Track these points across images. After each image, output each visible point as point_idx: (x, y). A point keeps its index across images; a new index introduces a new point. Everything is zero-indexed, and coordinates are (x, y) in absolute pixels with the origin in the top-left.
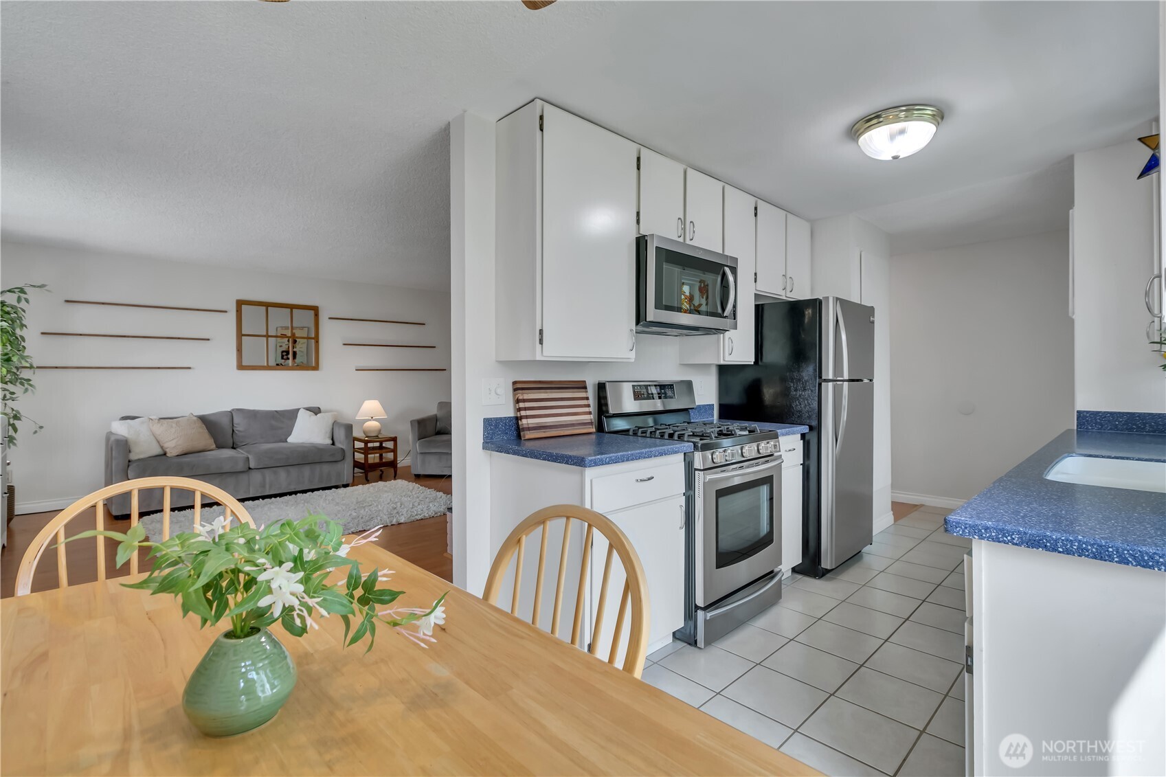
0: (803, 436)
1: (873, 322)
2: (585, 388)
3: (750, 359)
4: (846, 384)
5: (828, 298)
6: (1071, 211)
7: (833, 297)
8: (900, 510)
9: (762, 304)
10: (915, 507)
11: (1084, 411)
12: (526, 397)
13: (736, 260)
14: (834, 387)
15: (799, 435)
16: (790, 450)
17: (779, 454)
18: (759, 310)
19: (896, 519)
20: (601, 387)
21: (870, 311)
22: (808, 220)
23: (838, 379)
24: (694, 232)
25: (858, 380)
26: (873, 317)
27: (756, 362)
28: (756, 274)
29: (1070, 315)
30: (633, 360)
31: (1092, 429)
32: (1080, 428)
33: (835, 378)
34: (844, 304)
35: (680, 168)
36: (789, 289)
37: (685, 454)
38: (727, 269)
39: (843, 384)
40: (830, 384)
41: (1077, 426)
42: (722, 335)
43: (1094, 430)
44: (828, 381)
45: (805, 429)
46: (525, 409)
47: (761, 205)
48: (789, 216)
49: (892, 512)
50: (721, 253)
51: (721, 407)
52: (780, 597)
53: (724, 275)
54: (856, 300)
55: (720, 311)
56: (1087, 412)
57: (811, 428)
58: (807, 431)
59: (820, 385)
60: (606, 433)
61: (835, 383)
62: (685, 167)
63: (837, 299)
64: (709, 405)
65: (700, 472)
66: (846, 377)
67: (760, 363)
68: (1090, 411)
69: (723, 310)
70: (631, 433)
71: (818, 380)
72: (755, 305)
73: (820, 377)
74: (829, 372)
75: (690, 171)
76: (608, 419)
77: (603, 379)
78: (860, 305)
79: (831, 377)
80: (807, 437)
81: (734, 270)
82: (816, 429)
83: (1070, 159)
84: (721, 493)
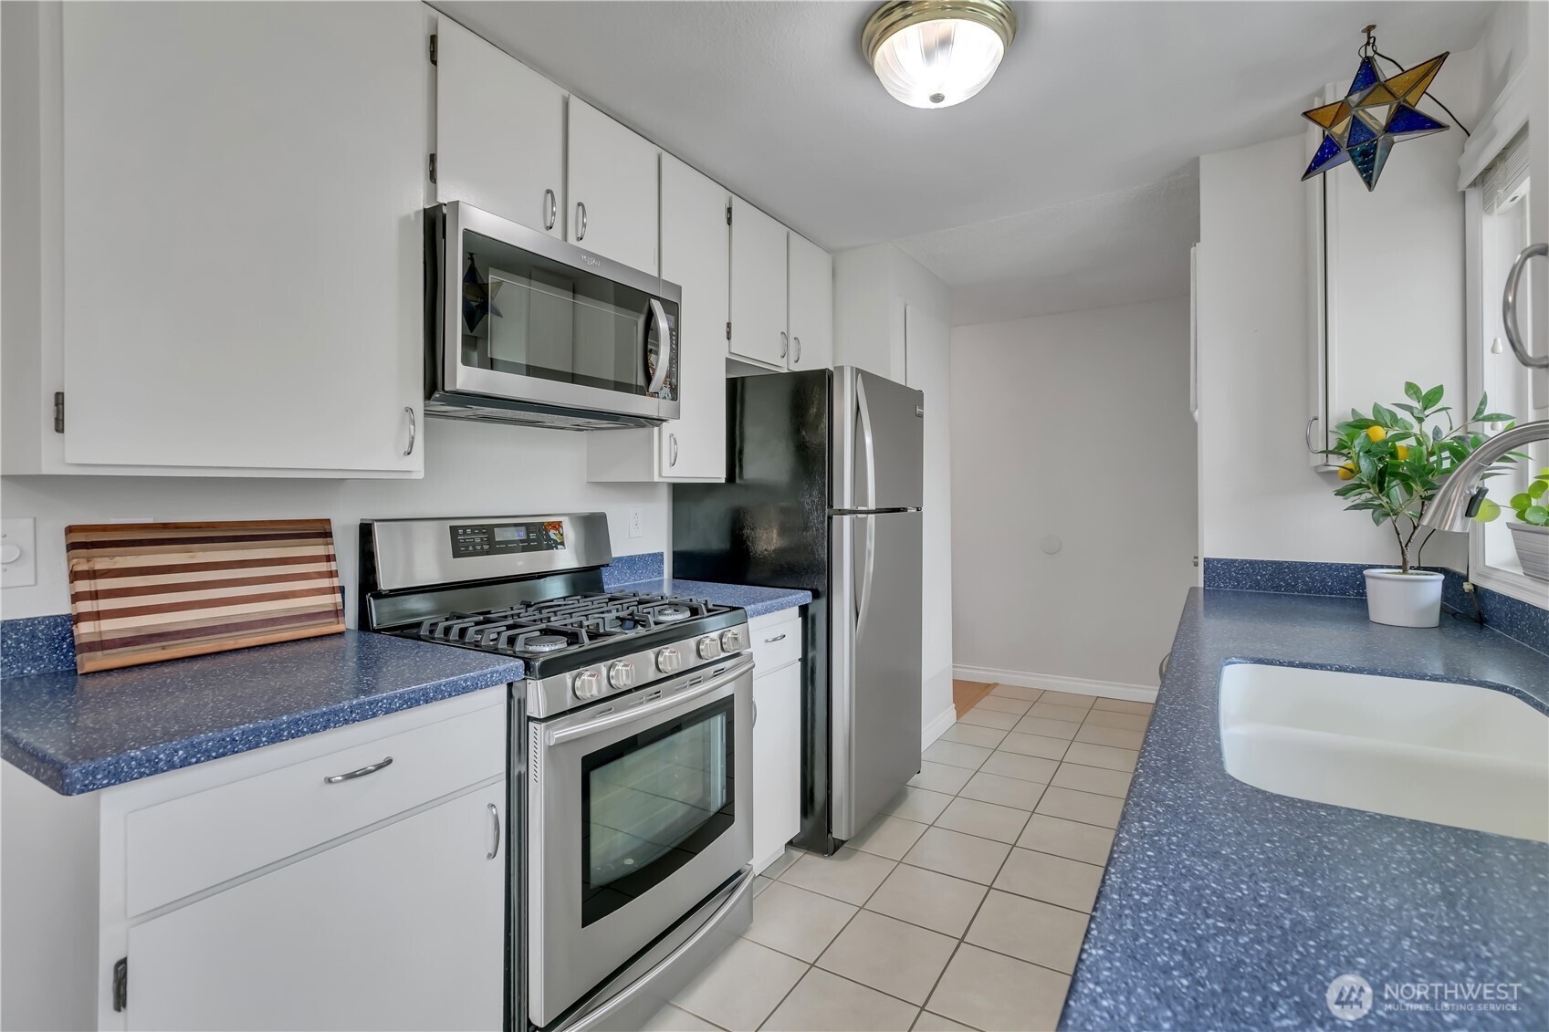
0: (804, 610)
1: (921, 416)
2: (327, 535)
3: (718, 473)
4: (872, 517)
5: (842, 368)
6: (1192, 249)
7: (852, 368)
8: (967, 694)
9: (743, 378)
10: (986, 688)
11: (1214, 559)
12: (101, 564)
13: (678, 289)
14: (853, 523)
15: (796, 609)
16: (775, 640)
17: (749, 650)
18: (735, 389)
19: (959, 715)
20: (366, 532)
21: (918, 396)
22: (828, 251)
23: (860, 508)
24: (584, 225)
25: (898, 510)
26: (922, 407)
27: (731, 476)
28: (729, 325)
29: (1192, 409)
30: (421, 475)
31: (1225, 587)
32: (1209, 586)
33: (854, 508)
34: (871, 381)
35: (554, 94)
36: (793, 357)
37: (510, 685)
38: (656, 306)
39: (866, 518)
40: (847, 519)
41: (1205, 582)
42: (656, 429)
43: (1228, 589)
44: (842, 512)
45: (805, 597)
46: (95, 595)
47: (738, 205)
48: (793, 235)
49: (954, 705)
50: (656, 275)
51: (679, 557)
52: (751, 919)
53: (650, 315)
54: (897, 378)
55: (641, 381)
56: (1219, 561)
57: (816, 595)
58: (809, 600)
59: (830, 518)
60: (378, 631)
61: (854, 516)
62: (566, 93)
63: (858, 371)
64: (654, 555)
65: (538, 726)
66: (872, 505)
67: (738, 481)
68: (1222, 560)
69: (649, 378)
70: (424, 632)
71: (827, 511)
72: (728, 380)
73: (831, 506)
74: (846, 499)
75: (576, 104)
76: (379, 601)
77: (368, 515)
78: (905, 387)
79: (847, 506)
80: (811, 611)
81: (673, 309)
82: (823, 592)
83: (1194, 165)
84: (593, 763)
